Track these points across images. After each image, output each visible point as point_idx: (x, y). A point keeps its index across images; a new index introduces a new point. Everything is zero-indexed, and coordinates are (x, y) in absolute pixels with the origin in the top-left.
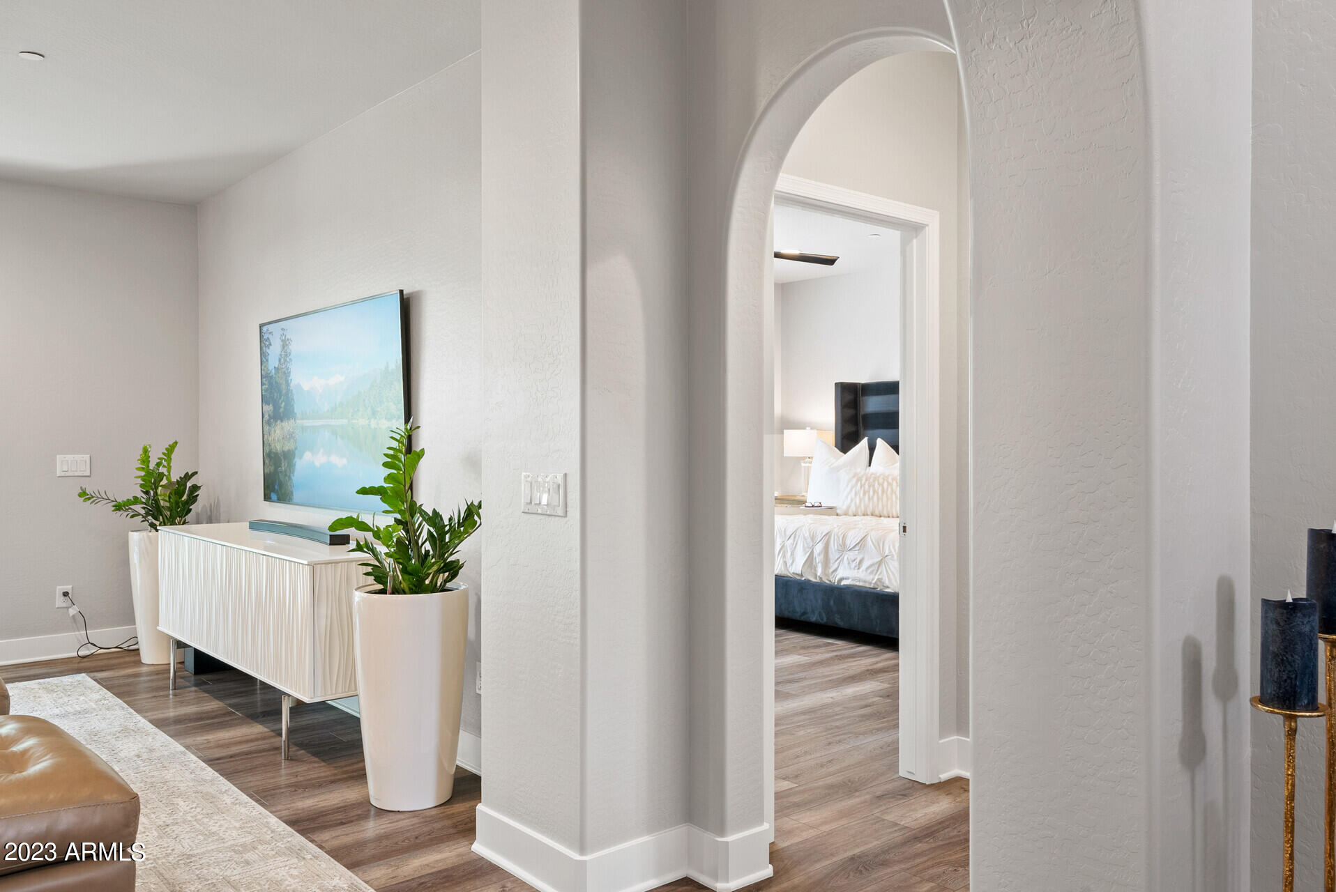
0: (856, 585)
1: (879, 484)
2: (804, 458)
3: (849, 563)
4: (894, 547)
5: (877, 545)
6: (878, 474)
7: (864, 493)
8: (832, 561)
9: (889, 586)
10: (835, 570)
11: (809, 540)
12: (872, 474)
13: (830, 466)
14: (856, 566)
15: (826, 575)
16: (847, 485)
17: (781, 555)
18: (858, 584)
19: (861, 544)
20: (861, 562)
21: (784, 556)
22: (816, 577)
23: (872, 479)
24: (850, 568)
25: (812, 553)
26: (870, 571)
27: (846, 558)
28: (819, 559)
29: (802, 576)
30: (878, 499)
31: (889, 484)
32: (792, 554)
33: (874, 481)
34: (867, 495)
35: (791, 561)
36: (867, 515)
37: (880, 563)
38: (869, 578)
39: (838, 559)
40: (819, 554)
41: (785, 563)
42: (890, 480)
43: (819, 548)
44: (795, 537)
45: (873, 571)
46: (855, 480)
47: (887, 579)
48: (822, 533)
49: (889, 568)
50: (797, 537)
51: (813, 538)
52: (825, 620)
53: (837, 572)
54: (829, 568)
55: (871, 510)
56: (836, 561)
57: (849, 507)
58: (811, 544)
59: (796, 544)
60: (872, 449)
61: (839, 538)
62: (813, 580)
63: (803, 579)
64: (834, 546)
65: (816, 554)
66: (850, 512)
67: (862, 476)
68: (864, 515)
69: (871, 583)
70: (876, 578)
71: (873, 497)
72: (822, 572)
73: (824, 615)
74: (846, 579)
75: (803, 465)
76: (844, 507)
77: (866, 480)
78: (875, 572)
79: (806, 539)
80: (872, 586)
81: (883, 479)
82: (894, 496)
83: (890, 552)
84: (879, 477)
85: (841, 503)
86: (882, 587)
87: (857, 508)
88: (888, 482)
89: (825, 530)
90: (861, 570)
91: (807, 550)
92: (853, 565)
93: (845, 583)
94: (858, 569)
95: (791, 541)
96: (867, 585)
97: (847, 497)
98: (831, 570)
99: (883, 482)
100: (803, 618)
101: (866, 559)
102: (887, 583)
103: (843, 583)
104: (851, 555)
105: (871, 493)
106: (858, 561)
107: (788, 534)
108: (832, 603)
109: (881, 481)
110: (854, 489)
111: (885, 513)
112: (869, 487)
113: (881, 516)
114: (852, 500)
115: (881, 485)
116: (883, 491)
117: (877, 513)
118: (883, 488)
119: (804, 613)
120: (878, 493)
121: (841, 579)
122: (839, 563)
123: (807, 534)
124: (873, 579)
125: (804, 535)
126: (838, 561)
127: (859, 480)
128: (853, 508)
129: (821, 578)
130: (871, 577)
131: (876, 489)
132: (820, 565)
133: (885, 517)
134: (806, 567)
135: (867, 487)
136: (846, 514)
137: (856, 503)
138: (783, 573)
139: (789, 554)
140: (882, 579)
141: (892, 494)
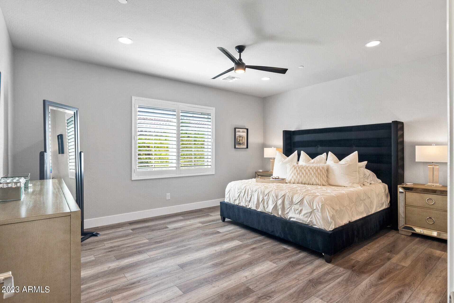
0: (299, 222)
1: (304, 170)
2: (271, 158)
3: (295, 211)
4: (319, 205)
5: (309, 203)
6: (303, 166)
7: (298, 174)
8: (286, 209)
9: (316, 224)
10: (288, 213)
11: (275, 197)
12: (301, 166)
13: (282, 162)
14: (298, 213)
15: (284, 215)
16: (290, 170)
17: (262, 202)
18: (299, 221)
19: (301, 202)
20: (301, 211)
21: (263, 204)
22: (278, 215)
23: (301, 168)
24: (295, 213)
25: (276, 204)
26: (306, 215)
27: (293, 208)
28: (279, 207)
29: (272, 213)
30: (304, 177)
31: (309, 170)
32: (267, 203)
33: (302, 169)
34: (299, 175)
35: (267, 206)
36: (299, 183)
37: (311, 213)
38: (305, 219)
39: (289, 208)
40: (280, 205)
41: (264, 207)
42: (309, 169)
43: (280, 202)
44: (268, 196)
45: (308, 216)
46: (293, 168)
47: (315, 222)
48: (281, 195)
49: (316, 216)
50: (269, 196)
51: (277, 197)
52: (283, 237)
53: (289, 214)
54: (285, 212)
55: (301, 181)
56: (288, 209)
57: (291, 180)
58: (276, 199)
59: (269, 199)
60: (299, 155)
61: (289, 198)
62: (277, 216)
63: (272, 215)
64: (287, 202)
65: (278, 204)
66: (292, 182)
67: (297, 167)
68: (298, 183)
69: (306, 222)
70: (309, 220)
71: (301, 176)
72: (281, 213)
73: (282, 235)
74: (293, 218)
75: (271, 160)
76: (289, 180)
77: (298, 168)
78: (308, 217)
79: (273, 197)
80: (307, 223)
81: (306, 168)
82: (311, 176)
83: (317, 208)
84: (304, 167)
85: (288, 178)
86: (312, 225)
87: (295, 180)
88: (308, 169)
89: (283, 193)
90: (301, 215)
91: (274, 202)
92: (297, 212)
93: (292, 220)
94: (300, 214)
95: (267, 197)
96: (304, 223)
97: (290, 175)
98: (286, 213)
99: (306, 170)
100: (272, 234)
101: (304, 209)
102: (315, 223)
103: (291, 219)
104: (297, 207)
105: (301, 174)
106: (299, 210)
107: (265, 194)
108: (286, 229)
109: (305, 169)
110: (293, 172)
111: (307, 183)
112: (300, 171)
113: (305, 184)
114: (292, 177)
115: (305, 170)
116: (306, 173)
117: (303, 182)
118: (306, 172)
119: (273, 232)
120: (304, 174)
121: (291, 218)
122: (290, 210)
123: (274, 195)
124: (307, 220)
125: (272, 195)
126: (289, 209)
127: (295, 168)
128: (293, 180)
129: (281, 216)
130: (307, 219)
131: (303, 172)
132: (280, 210)
133: (307, 184)
134: (274, 209)
135: (299, 171)
136: (290, 183)
137: (294, 178)
138: (263, 211)
139: (266, 203)
140: (312, 221)
141: (310, 175)
